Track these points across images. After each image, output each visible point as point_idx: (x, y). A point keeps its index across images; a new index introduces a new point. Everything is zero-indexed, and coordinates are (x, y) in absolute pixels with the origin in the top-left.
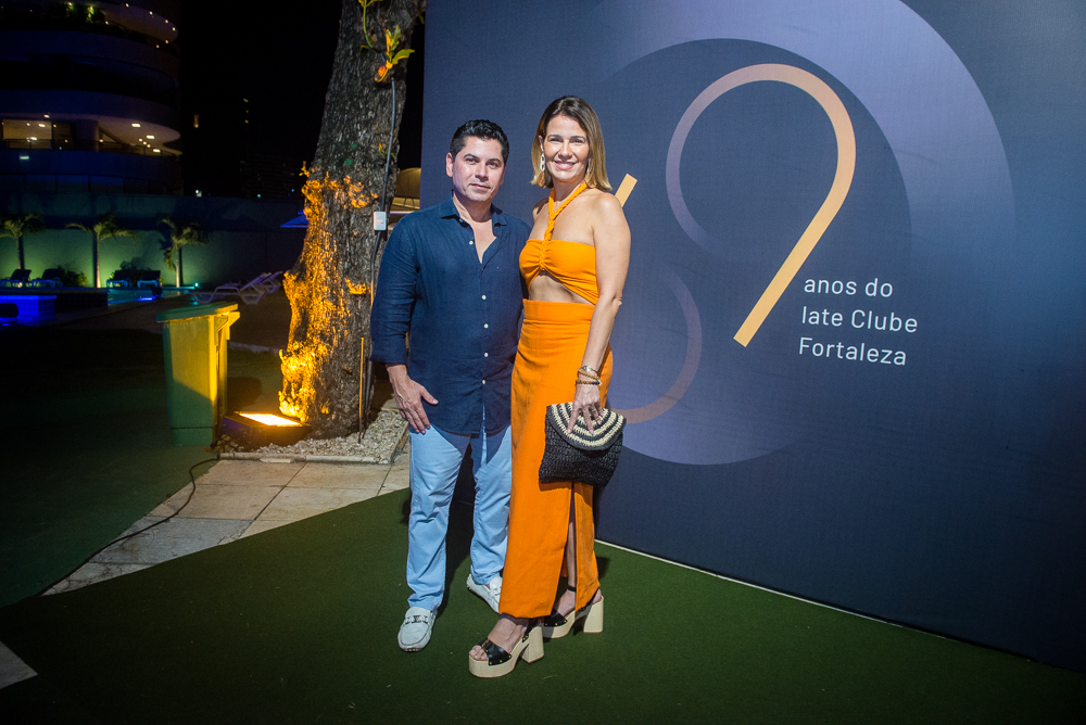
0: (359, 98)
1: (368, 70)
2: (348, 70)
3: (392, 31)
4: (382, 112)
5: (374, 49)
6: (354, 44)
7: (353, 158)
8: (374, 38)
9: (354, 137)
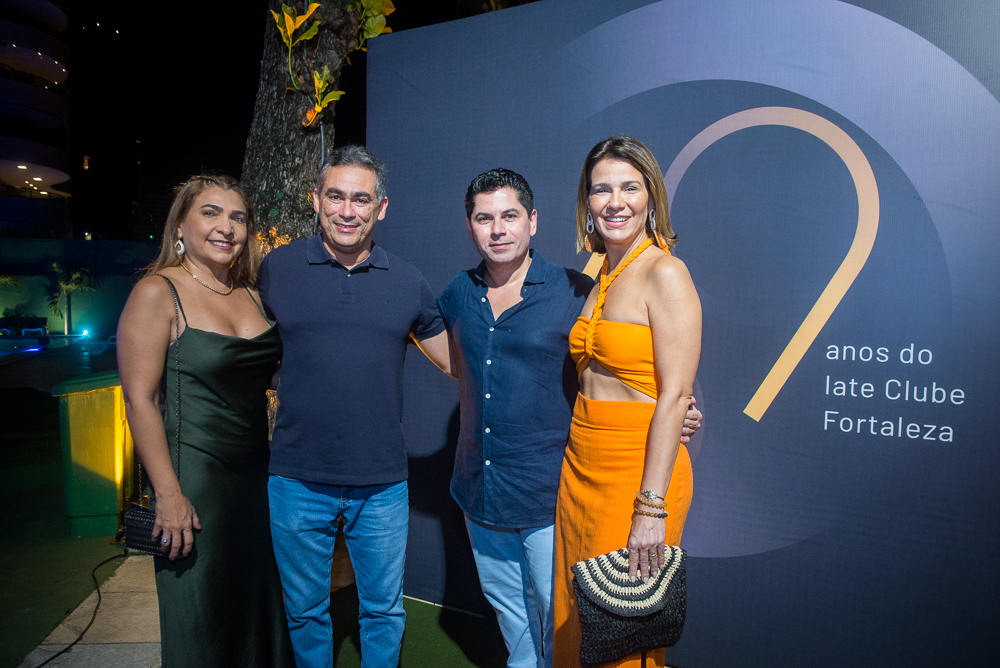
0: (285, 143)
1: (294, 113)
2: (273, 113)
3: (321, 72)
4: (310, 159)
5: (301, 91)
6: (279, 86)
7: (280, 208)
8: (301, 79)
9: (281, 186)
